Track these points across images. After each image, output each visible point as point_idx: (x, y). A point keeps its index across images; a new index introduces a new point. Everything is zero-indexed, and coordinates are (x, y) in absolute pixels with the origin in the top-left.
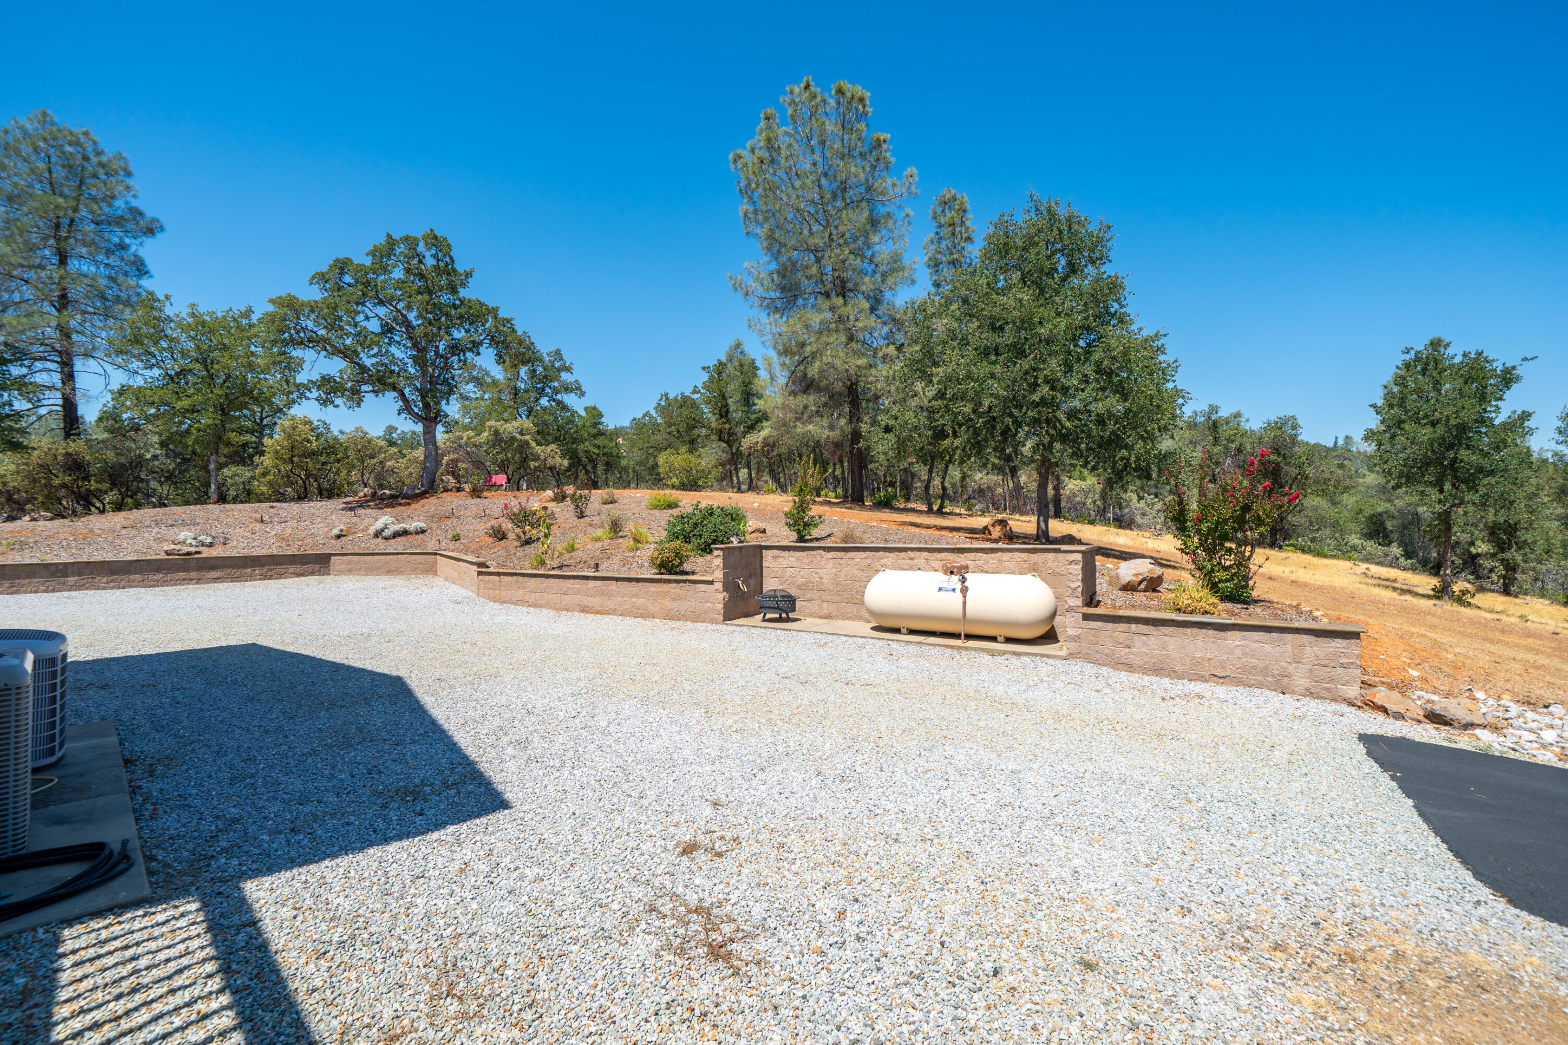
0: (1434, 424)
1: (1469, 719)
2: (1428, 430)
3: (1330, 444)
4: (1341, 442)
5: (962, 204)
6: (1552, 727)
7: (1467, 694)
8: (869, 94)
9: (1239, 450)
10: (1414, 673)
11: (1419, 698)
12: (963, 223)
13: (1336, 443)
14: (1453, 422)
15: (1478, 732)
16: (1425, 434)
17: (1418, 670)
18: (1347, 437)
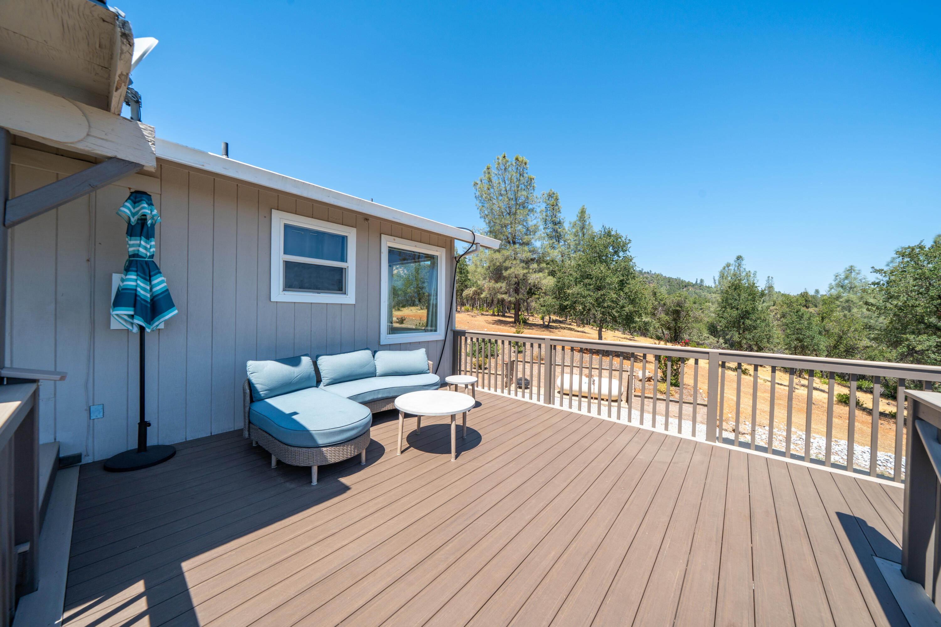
0: (737, 309)
1: (744, 432)
2: (736, 312)
3: (694, 283)
4: (699, 282)
5: (557, 196)
6: (765, 434)
7: (744, 423)
8: (528, 161)
9: (664, 304)
10: (730, 415)
11: (731, 424)
12: (557, 205)
13: (697, 282)
14: (744, 310)
15: (746, 435)
16: (735, 313)
17: (731, 414)
18: (701, 279)
